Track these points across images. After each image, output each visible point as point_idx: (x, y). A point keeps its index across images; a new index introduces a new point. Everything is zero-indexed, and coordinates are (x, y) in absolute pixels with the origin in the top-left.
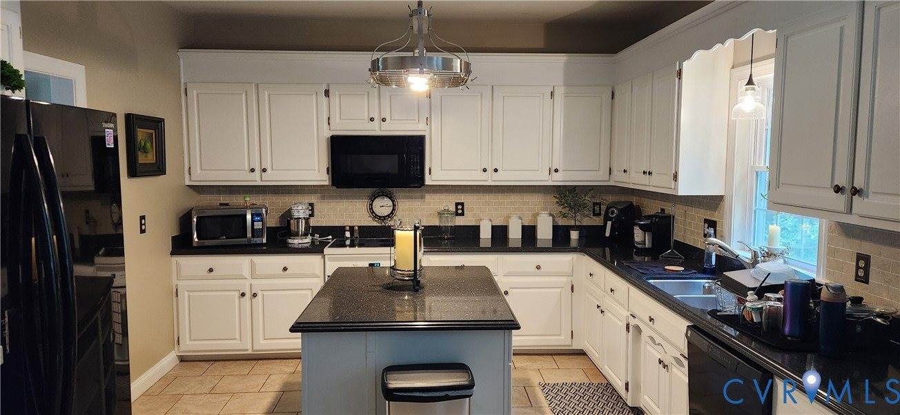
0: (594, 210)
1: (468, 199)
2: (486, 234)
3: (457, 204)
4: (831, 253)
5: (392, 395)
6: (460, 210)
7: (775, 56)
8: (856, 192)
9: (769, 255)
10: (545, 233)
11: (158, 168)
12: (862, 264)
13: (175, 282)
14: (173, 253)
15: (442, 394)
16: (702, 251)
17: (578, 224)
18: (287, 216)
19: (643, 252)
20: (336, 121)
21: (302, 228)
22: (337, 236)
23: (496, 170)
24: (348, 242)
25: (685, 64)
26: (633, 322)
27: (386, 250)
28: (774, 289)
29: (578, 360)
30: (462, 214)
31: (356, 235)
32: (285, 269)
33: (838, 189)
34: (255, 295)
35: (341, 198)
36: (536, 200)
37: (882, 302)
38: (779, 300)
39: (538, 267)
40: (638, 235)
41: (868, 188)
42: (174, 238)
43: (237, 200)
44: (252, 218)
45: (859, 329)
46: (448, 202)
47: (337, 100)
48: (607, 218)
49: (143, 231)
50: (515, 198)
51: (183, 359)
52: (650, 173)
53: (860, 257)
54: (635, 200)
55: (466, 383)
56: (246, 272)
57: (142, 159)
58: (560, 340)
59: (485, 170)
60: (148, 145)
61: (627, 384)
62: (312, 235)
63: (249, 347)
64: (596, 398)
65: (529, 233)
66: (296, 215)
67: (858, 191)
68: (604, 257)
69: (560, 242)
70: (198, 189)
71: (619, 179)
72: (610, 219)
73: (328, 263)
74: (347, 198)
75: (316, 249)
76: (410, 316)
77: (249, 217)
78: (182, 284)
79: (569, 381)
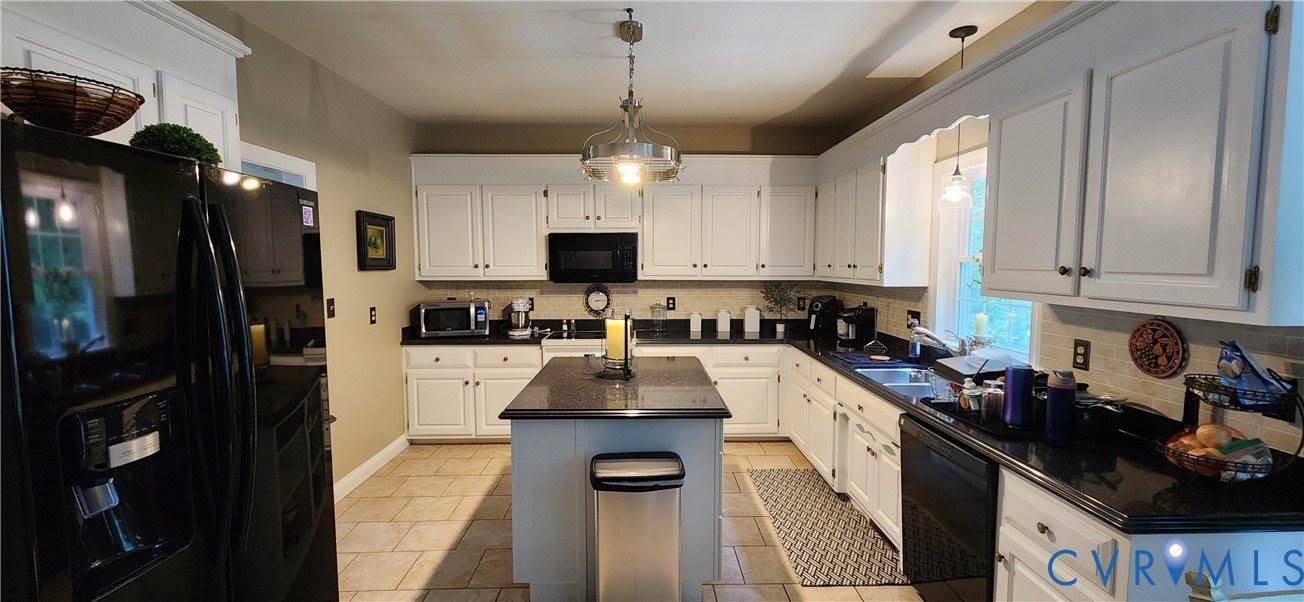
0: (799, 305)
1: (679, 295)
2: (696, 328)
3: (668, 299)
4: (1045, 340)
5: (600, 484)
6: (671, 304)
7: (988, 144)
8: (1086, 272)
9: (977, 343)
10: (752, 327)
11: (388, 264)
12: (1081, 350)
13: (405, 370)
14: (402, 344)
15: (652, 484)
16: (906, 342)
17: (783, 318)
18: (509, 310)
19: (846, 343)
20: (553, 218)
21: (522, 321)
22: (555, 328)
23: (705, 266)
24: (565, 335)
25: (890, 159)
26: (840, 410)
27: (598, 342)
28: (993, 376)
29: (784, 447)
30: (673, 308)
31: (573, 328)
32: (505, 359)
33: (1064, 271)
34: (478, 383)
35: (560, 293)
36: (743, 295)
37: (1106, 389)
38: (1000, 387)
39: (746, 359)
40: (842, 327)
41: (1099, 268)
42: (403, 329)
43: (462, 295)
44: (476, 311)
45: (1086, 417)
46: (660, 297)
47: (555, 200)
48: (811, 312)
49: (373, 322)
50: (723, 293)
51: (412, 443)
52: (855, 266)
53: (1078, 343)
54: (837, 294)
55: (677, 473)
56: (470, 362)
57: (372, 254)
58: (768, 428)
59: (695, 266)
60: (379, 241)
61: (834, 471)
62: (532, 328)
63: (473, 432)
64: (802, 483)
65: (737, 327)
66: (516, 308)
67: (1089, 272)
68: (809, 346)
69: (767, 333)
70: (428, 284)
71: (823, 274)
72: (815, 313)
73: (545, 354)
74: (565, 293)
75: (535, 340)
76: (620, 404)
77: (472, 310)
78: (411, 372)
79: (776, 468)
